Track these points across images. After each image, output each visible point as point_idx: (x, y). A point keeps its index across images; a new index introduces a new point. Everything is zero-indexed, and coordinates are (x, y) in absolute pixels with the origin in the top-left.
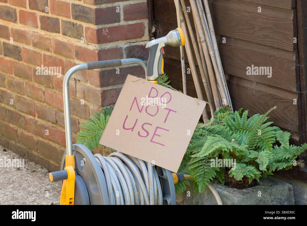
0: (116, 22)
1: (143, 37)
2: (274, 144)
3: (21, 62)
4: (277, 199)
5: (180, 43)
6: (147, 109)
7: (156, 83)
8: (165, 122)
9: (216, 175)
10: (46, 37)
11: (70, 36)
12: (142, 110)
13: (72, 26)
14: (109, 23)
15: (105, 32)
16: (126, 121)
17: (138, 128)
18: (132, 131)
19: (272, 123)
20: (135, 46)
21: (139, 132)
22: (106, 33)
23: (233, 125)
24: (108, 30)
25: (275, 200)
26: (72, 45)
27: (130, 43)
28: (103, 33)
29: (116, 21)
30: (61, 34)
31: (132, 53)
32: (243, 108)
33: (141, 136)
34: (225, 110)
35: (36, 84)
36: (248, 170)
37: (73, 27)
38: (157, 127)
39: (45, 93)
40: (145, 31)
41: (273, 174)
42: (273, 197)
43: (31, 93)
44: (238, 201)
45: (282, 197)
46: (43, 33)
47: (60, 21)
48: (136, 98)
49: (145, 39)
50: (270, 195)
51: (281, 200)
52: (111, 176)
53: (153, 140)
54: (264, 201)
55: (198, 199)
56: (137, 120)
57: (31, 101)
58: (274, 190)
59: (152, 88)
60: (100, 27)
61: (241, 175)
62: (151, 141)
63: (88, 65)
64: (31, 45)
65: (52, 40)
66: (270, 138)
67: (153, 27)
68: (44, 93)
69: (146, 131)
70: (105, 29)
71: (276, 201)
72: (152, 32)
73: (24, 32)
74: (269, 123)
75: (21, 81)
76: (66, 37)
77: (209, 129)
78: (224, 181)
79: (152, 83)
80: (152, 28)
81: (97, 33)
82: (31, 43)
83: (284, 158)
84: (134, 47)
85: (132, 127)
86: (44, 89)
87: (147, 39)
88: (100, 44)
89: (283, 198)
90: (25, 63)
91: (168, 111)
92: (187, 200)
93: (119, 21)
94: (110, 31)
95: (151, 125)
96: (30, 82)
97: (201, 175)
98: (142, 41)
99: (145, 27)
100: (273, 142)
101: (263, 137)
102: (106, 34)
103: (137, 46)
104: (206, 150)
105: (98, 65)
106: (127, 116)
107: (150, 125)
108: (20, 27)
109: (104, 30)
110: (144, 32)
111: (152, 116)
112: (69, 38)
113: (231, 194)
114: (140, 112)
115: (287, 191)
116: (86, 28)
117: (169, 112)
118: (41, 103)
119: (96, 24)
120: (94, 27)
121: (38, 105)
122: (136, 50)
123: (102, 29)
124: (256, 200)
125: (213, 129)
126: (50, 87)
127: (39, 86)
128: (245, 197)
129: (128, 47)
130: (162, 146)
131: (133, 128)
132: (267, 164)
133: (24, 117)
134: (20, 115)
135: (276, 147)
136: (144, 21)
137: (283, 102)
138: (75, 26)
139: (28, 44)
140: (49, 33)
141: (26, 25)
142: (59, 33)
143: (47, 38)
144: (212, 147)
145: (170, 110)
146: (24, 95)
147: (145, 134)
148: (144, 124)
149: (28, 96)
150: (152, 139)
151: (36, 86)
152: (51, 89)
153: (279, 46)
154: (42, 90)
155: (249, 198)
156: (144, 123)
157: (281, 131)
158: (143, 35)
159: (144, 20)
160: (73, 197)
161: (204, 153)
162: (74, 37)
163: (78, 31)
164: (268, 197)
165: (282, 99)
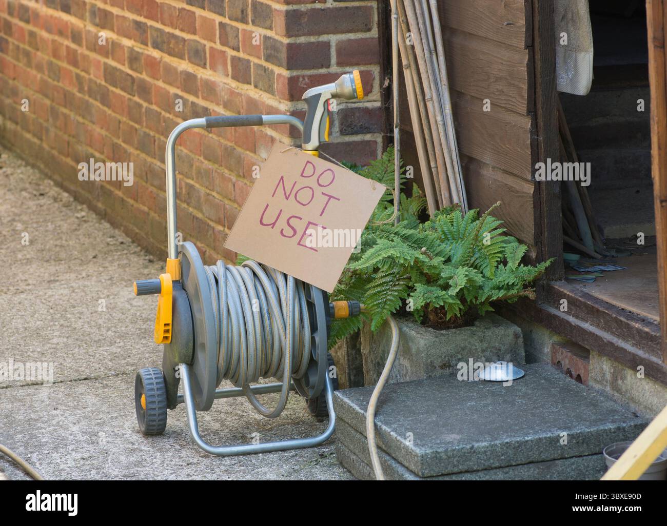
0: (322, 67)
1: (370, 95)
2: (499, 263)
3: (211, 135)
4: (493, 347)
5: (355, 94)
6: (297, 195)
7: (314, 155)
8: (321, 215)
9: (401, 305)
10: (237, 91)
11: (261, 89)
12: (289, 196)
13: (262, 72)
14: (310, 69)
15: (303, 82)
16: (266, 213)
17: (282, 224)
18: (272, 228)
19: (505, 230)
20: (356, 108)
21: (282, 230)
22: (305, 84)
23: (451, 232)
24: (308, 79)
25: (489, 350)
26: (264, 103)
27: (346, 103)
28: (299, 84)
29: (322, 65)
30: (252, 87)
31: (350, 120)
32: (478, 209)
33: (285, 236)
34: (451, 210)
35: (226, 171)
36: (435, 295)
37: (264, 74)
38: (310, 223)
39: (236, 185)
40: (374, 85)
41: (494, 310)
42: (485, 345)
43: (220, 187)
44: (425, 345)
45: (500, 345)
46: (234, 84)
47: (252, 64)
48: (282, 178)
49: (374, 98)
50: (481, 341)
51: (500, 350)
52: (228, 292)
53: (301, 243)
54: (470, 349)
55: (384, 346)
56: (281, 210)
57: (221, 201)
58: (489, 333)
59: (308, 162)
60: (295, 73)
61: (421, 301)
62: (299, 244)
63: (207, 121)
64: (221, 106)
65: (243, 97)
66: (496, 253)
67: (386, 78)
68: (234, 185)
69: (292, 228)
70: (303, 77)
71: (491, 351)
72: (384, 86)
73: (214, 83)
74: (500, 231)
75: (210, 167)
76: (258, 90)
77: (405, 234)
78: (422, 318)
79: (309, 154)
80: (384, 79)
81: (288, 84)
82: (221, 103)
83: (506, 282)
84: (353, 110)
85: (273, 221)
86: (234, 179)
87: (377, 99)
88: (293, 102)
89: (502, 348)
90: (214, 137)
91: (327, 198)
92: (374, 349)
93: (328, 66)
94: (311, 81)
95: (301, 219)
96: (220, 168)
97: (380, 303)
98: (368, 101)
99: (374, 79)
100: (499, 259)
101: (488, 251)
102: (305, 86)
103: (358, 109)
104: (368, 259)
105: (223, 120)
106: (268, 205)
107: (299, 220)
108: (210, 75)
109: (301, 79)
110: (372, 86)
111: (304, 205)
112: (261, 92)
113: (418, 335)
114: (287, 198)
115: (511, 337)
116: (278, 74)
117: (329, 200)
118: (232, 204)
119: (288, 69)
120: (286, 73)
121: (227, 206)
122: (357, 114)
123: (298, 77)
124: (456, 346)
125: (410, 235)
126: (240, 176)
127: (230, 175)
128: (437, 340)
129: (342, 110)
130: (314, 251)
131: (274, 224)
132: (461, 287)
133: (213, 229)
134: (209, 225)
135: (501, 266)
136: (373, 69)
137: (519, 197)
138: (267, 72)
139: (218, 104)
140: (240, 85)
141: (215, 71)
142: (251, 84)
143: (238, 93)
144: (379, 255)
145: (330, 197)
146: (213, 190)
147: (291, 233)
148: (290, 218)
149: (218, 193)
150: (300, 241)
151: (226, 175)
152: (241, 180)
153: (513, 107)
154: (231, 180)
155: (443, 342)
156: (290, 216)
157: (517, 244)
158: (371, 91)
159: (372, 66)
160: (170, 322)
161: (365, 263)
162: (265, 91)
163: (270, 80)
164: (477, 344)
165: (518, 192)
